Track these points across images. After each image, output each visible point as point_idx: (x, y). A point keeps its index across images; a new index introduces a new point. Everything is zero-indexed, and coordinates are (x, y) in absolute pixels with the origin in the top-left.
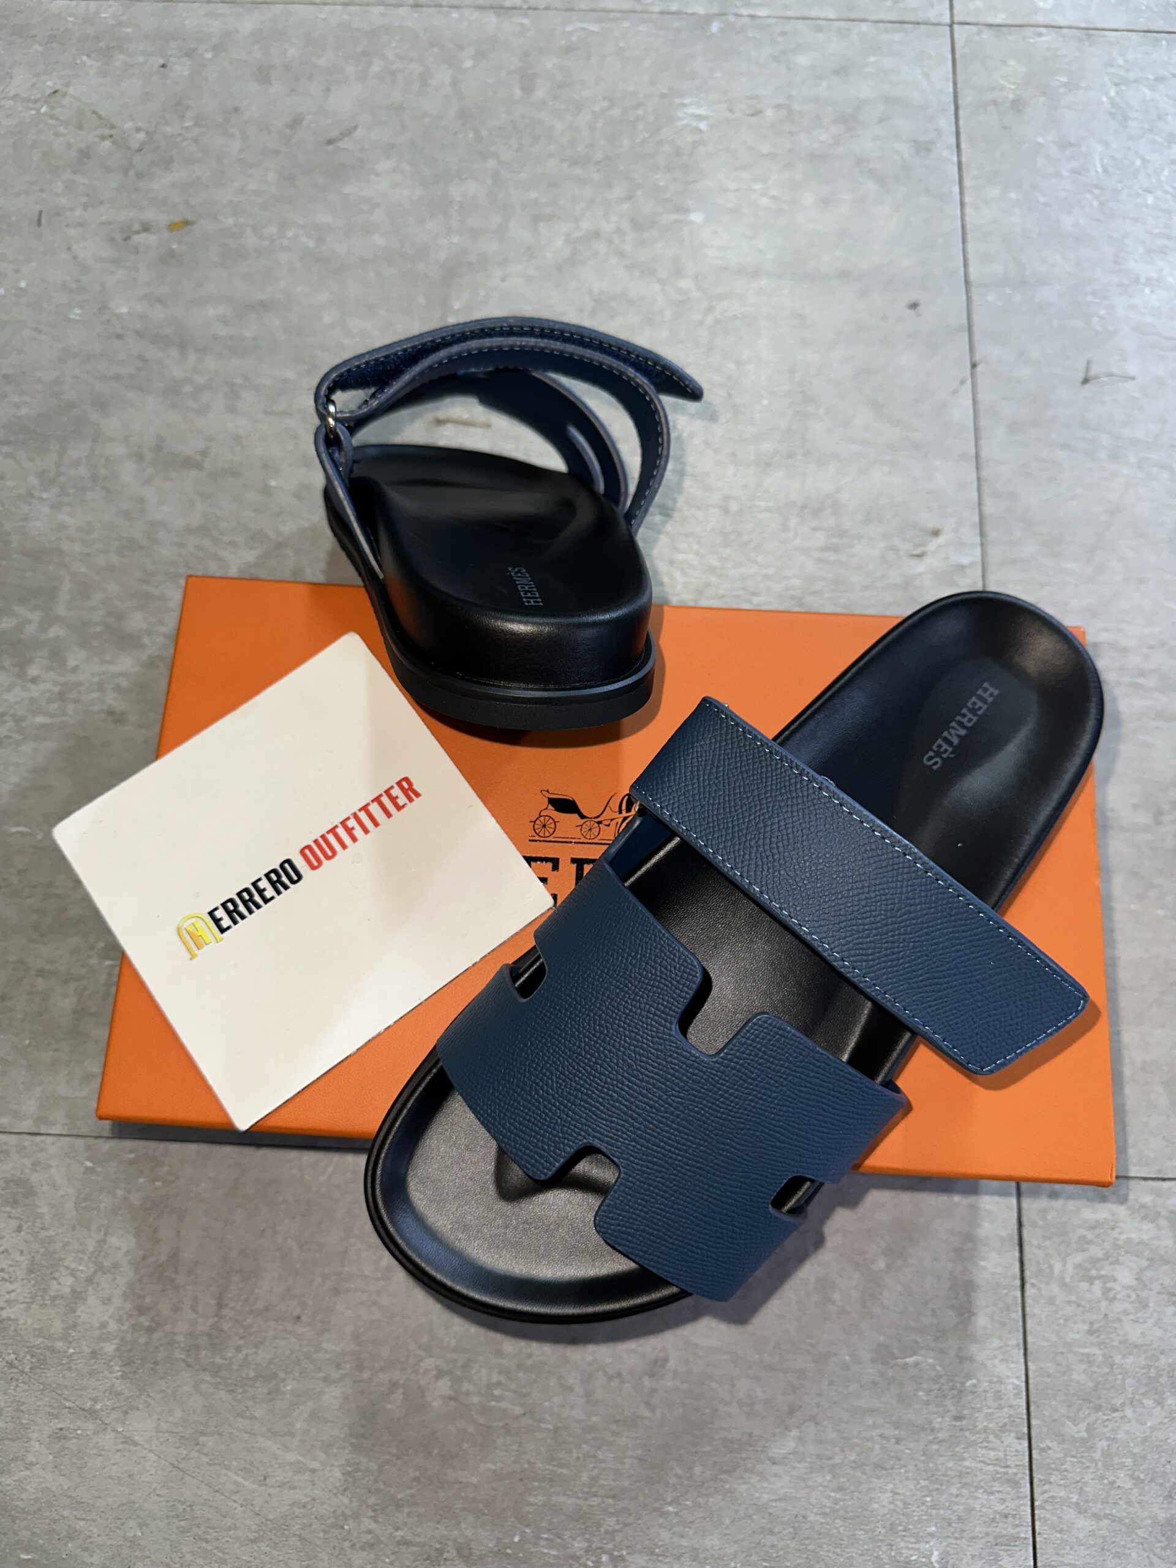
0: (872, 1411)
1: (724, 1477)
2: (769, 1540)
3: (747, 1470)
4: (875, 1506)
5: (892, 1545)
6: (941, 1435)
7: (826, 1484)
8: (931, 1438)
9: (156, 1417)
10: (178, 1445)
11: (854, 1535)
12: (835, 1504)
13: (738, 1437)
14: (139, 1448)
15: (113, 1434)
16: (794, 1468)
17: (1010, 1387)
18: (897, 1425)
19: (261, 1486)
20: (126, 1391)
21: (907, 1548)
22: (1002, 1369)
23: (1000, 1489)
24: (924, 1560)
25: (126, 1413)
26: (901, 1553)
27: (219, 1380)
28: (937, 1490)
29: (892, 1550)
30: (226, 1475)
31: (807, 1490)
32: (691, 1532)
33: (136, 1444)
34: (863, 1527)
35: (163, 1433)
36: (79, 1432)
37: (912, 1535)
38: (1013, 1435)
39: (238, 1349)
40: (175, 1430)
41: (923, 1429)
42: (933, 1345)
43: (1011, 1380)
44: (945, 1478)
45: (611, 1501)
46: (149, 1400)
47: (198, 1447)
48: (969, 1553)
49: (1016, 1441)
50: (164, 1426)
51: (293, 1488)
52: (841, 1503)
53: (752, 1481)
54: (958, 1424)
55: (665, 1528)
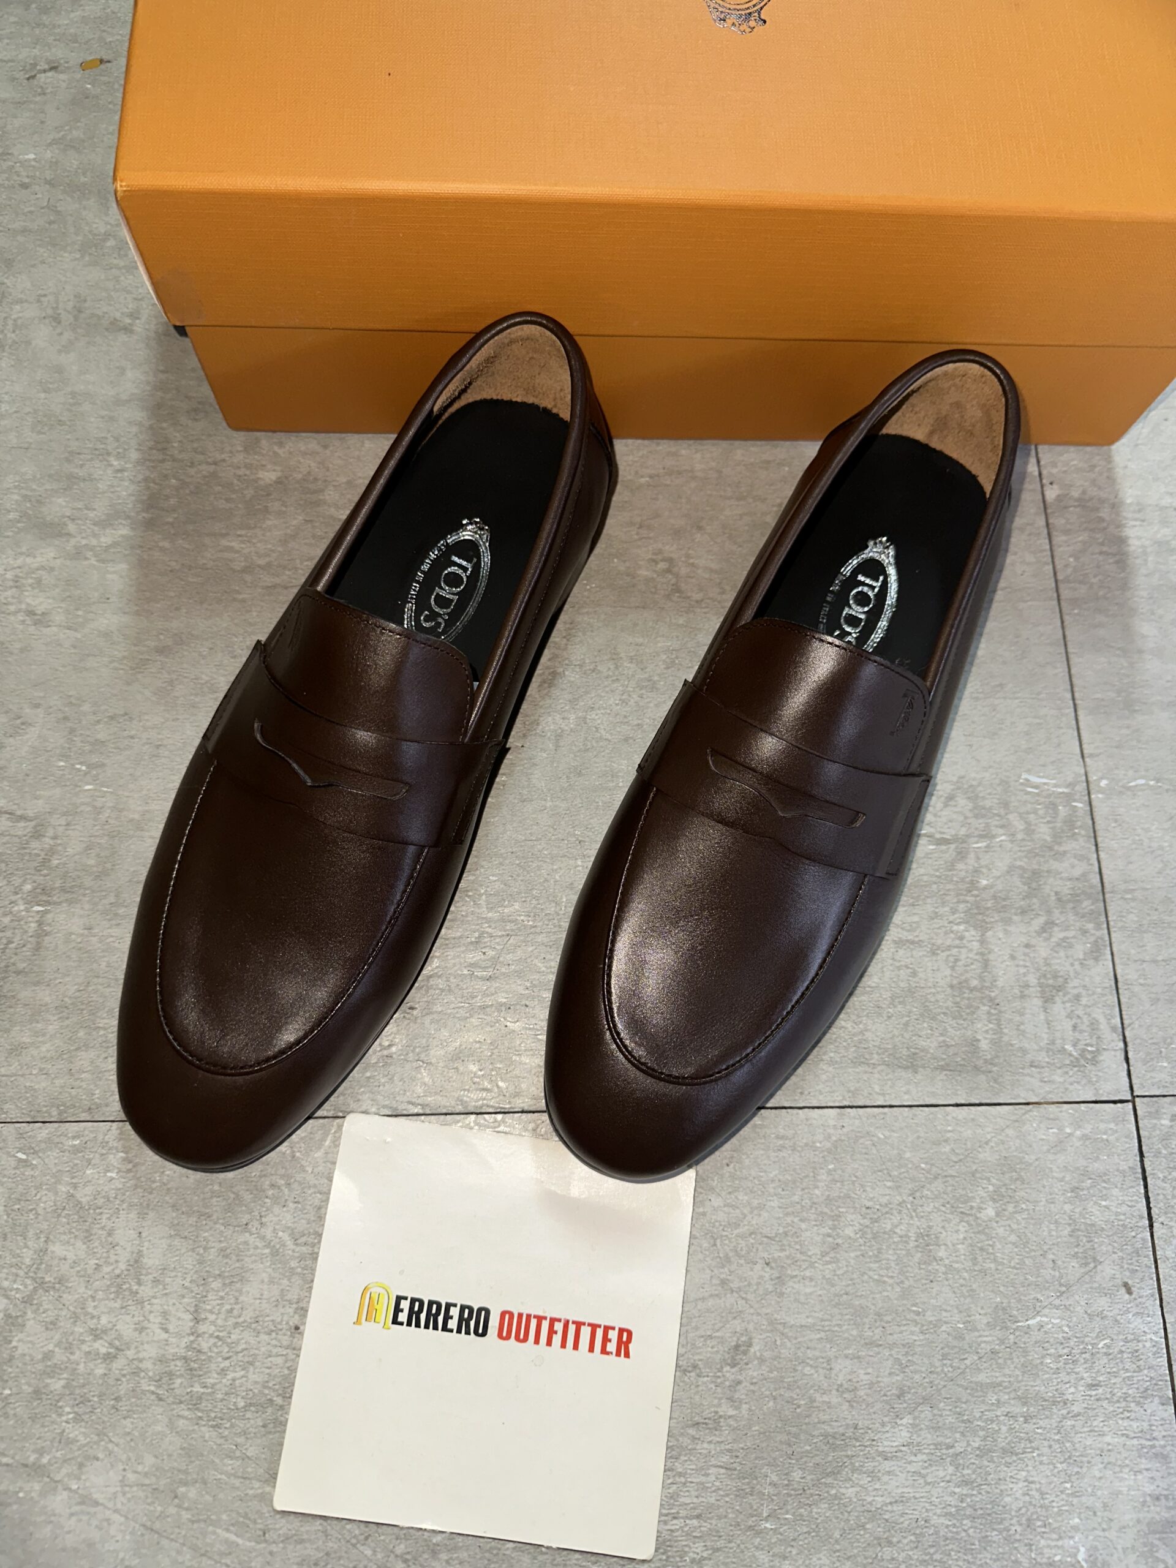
0: (995, 1386)
1: (829, 1480)
2: (887, 1552)
3: (854, 1470)
4: (1008, 1499)
5: (1031, 1545)
6: (1076, 1408)
7: (948, 1478)
8: (1064, 1412)
9: (121, 1467)
10: (149, 1500)
11: (987, 1536)
12: (962, 1502)
13: (841, 1430)
14: (100, 1508)
15: (65, 1494)
16: (910, 1463)
17: (1148, 1344)
18: (1024, 1400)
19: (258, 1543)
20: (81, 1438)
21: (1049, 1546)
22: (1137, 1323)
23: (1149, 1466)
24: (1069, 1559)
25: (81, 1466)
26: (1041, 1553)
27: (200, 1414)
28: (1077, 1473)
29: (1031, 1550)
30: (214, 1533)
31: (928, 1488)
32: (794, 1552)
33: (97, 1503)
34: (996, 1527)
35: (131, 1486)
36: (21, 1495)
37: (1053, 1531)
38: (1157, 1400)
39: (223, 1372)
40: (147, 1482)
41: (1054, 1403)
42: (1057, 1302)
43: (1148, 1336)
44: (1085, 1459)
45: (695, 1522)
46: (110, 1446)
47: (176, 1501)
48: (1119, 1547)
49: (1161, 1407)
50: (131, 1477)
51: (302, 1541)
52: (969, 1500)
53: (861, 1483)
54: (1094, 1393)
55: (762, 1549)
